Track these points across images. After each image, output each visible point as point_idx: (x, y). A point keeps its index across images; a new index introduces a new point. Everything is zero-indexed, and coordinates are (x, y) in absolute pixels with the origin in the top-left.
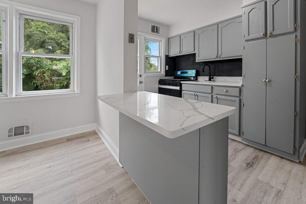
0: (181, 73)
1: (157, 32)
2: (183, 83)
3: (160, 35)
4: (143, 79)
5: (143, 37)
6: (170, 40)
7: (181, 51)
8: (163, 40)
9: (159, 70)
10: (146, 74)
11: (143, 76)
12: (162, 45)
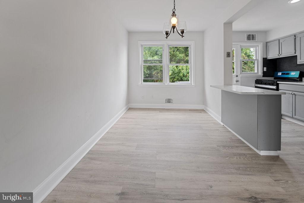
0: (282, 74)
1: (253, 39)
2: (280, 83)
3: (256, 41)
4: (239, 78)
5: (239, 46)
6: (268, 44)
7: (280, 53)
8: (260, 45)
9: (256, 71)
10: (242, 75)
11: (240, 76)
12: (258, 49)
